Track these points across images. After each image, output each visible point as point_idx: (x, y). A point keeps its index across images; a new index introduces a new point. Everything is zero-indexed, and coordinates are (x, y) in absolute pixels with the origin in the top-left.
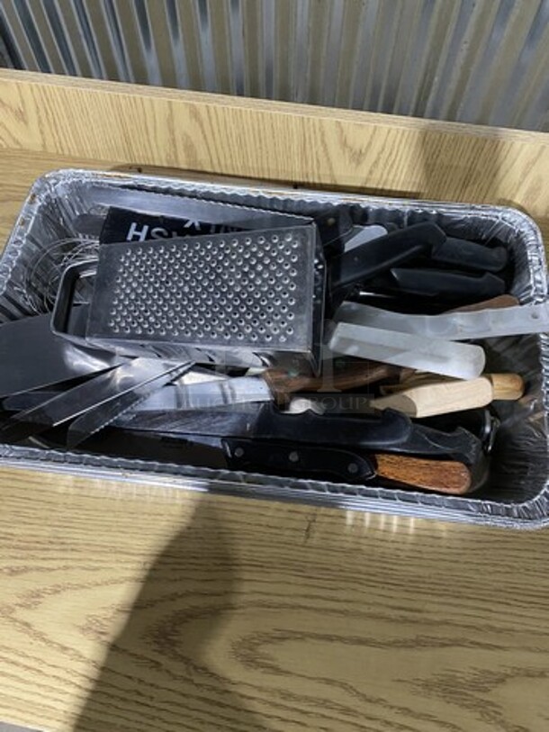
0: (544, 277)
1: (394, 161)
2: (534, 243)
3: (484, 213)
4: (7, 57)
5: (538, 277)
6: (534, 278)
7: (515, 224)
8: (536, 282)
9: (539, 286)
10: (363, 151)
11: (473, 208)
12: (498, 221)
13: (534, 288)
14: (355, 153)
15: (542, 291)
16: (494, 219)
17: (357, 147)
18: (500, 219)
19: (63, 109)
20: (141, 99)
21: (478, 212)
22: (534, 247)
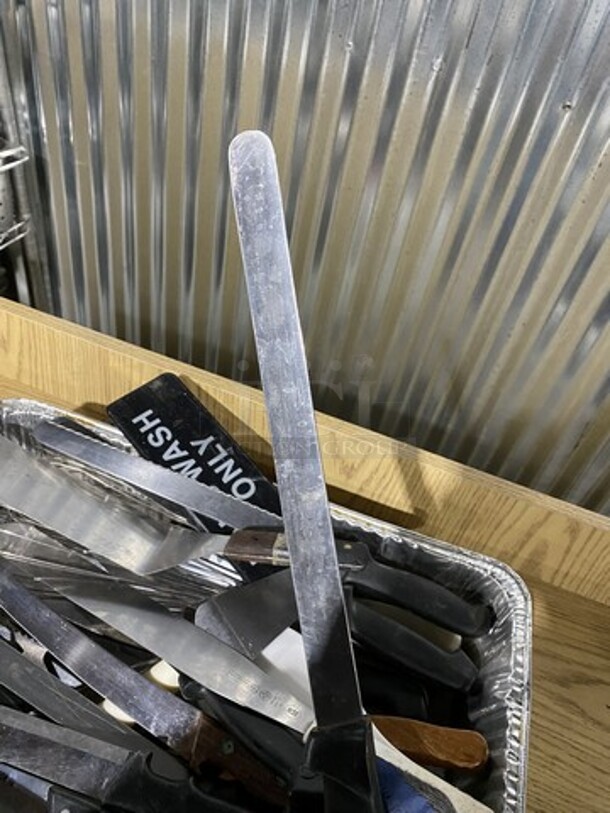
0: (527, 660)
1: (388, 484)
2: (523, 612)
3: (472, 562)
4: (51, 304)
5: (520, 658)
6: (515, 659)
7: (504, 584)
8: (517, 664)
9: (519, 670)
10: (356, 466)
11: (460, 553)
12: (485, 575)
13: (513, 671)
14: (347, 466)
15: (522, 679)
16: (482, 571)
17: (349, 462)
18: (489, 573)
19: (47, 348)
20: (131, 360)
21: (465, 558)
22: (522, 618)
